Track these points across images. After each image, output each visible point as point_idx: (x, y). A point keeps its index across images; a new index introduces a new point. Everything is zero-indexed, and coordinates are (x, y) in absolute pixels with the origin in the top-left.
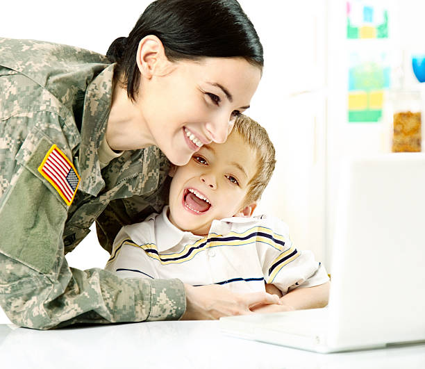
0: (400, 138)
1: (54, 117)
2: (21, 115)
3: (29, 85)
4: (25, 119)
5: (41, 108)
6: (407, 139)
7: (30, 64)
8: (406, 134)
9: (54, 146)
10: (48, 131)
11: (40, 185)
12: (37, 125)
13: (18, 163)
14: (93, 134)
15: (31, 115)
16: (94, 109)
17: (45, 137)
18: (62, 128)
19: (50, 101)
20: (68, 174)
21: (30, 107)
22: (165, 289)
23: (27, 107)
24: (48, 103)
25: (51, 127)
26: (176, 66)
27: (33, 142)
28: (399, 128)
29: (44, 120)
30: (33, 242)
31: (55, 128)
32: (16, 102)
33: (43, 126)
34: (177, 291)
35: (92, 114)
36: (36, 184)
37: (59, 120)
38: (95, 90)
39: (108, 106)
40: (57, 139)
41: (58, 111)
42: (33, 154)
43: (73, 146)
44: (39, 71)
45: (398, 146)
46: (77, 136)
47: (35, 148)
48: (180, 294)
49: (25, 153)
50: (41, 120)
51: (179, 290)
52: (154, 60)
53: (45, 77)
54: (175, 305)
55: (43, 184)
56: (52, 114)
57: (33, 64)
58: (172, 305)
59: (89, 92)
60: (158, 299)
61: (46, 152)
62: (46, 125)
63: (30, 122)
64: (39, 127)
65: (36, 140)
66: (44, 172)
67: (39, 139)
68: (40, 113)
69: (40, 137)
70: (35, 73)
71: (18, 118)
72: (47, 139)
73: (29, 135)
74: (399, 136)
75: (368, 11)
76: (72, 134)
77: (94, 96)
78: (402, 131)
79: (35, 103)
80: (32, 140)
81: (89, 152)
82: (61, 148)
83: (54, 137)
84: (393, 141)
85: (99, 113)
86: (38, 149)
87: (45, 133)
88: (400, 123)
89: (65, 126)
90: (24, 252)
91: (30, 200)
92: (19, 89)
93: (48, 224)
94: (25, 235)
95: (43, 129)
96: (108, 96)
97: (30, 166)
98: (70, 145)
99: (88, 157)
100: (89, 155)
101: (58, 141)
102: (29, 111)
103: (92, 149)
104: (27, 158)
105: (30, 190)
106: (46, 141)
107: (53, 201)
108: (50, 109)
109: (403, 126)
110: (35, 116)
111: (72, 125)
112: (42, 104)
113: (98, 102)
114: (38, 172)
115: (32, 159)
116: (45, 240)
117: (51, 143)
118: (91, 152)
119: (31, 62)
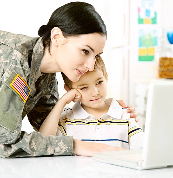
0: (162, 69)
1: (18, 62)
2: (4, 62)
3: (8, 49)
4: (5, 63)
5: (13, 58)
6: (165, 69)
7: (7, 40)
8: (165, 67)
9: (18, 75)
10: (15, 68)
11: (11, 92)
12: (11, 65)
13: (2, 83)
14: (35, 69)
15: (8, 61)
16: (36, 58)
17: (14, 71)
18: (22, 67)
19: (17, 55)
20: (24, 88)
21: (8, 58)
22: (63, 140)
23: (6, 58)
24: (16, 56)
25: (17, 66)
26: (68, 40)
27: (9, 73)
28: (162, 64)
29: (14, 63)
30: (6, 117)
31: (19, 67)
32: (2, 56)
33: (13, 66)
34: (69, 141)
35: (35, 60)
36: (9, 91)
37: (21, 63)
38: (37, 50)
39: (42, 57)
40: (19, 72)
41: (20, 59)
42: (8, 78)
43: (27, 75)
44: (11, 42)
45: (161, 73)
46: (29, 71)
47: (9, 76)
48: (70, 142)
49: (5, 78)
50: (13, 64)
51: (70, 140)
52: (58, 38)
53: (14, 44)
54: (67, 146)
55: (13, 92)
56: (18, 61)
57: (8, 40)
58: (65, 146)
59: (35, 51)
60: (58, 144)
61: (14, 78)
62: (15, 66)
63: (8, 64)
64: (11, 66)
65: (10, 72)
66: (13, 86)
67: (11, 72)
68: (12, 60)
69: (12, 71)
70: (9, 43)
71: (2, 63)
72: (15, 72)
73: (7, 70)
74: (162, 68)
75: (148, 12)
76: (27, 70)
77: (36, 53)
78: (163, 66)
79: (10, 56)
80: (8, 72)
81: (32, 77)
82: (21, 76)
83: (18, 71)
84: (159, 70)
85: (38, 60)
86: (10, 76)
87: (14, 69)
88: (162, 62)
89: (23, 66)
90: (3, 121)
91: (6, 98)
92: (3, 51)
93: (15, 110)
94: (3, 114)
95: (13, 67)
96: (42, 52)
97: (7, 83)
98: (26, 75)
99: (32, 79)
100: (32, 78)
101: (20, 73)
102: (8, 60)
103: (34, 76)
104: (5, 80)
105: (6, 94)
106: (14, 73)
107: (17, 100)
108: (16, 59)
109: (164, 64)
110: (10, 62)
111: (27, 66)
112: (13, 56)
113: (38, 55)
114: (10, 86)
115: (7, 80)
116: (12, 116)
117: (16, 73)
118: (33, 77)
119: (7, 39)
